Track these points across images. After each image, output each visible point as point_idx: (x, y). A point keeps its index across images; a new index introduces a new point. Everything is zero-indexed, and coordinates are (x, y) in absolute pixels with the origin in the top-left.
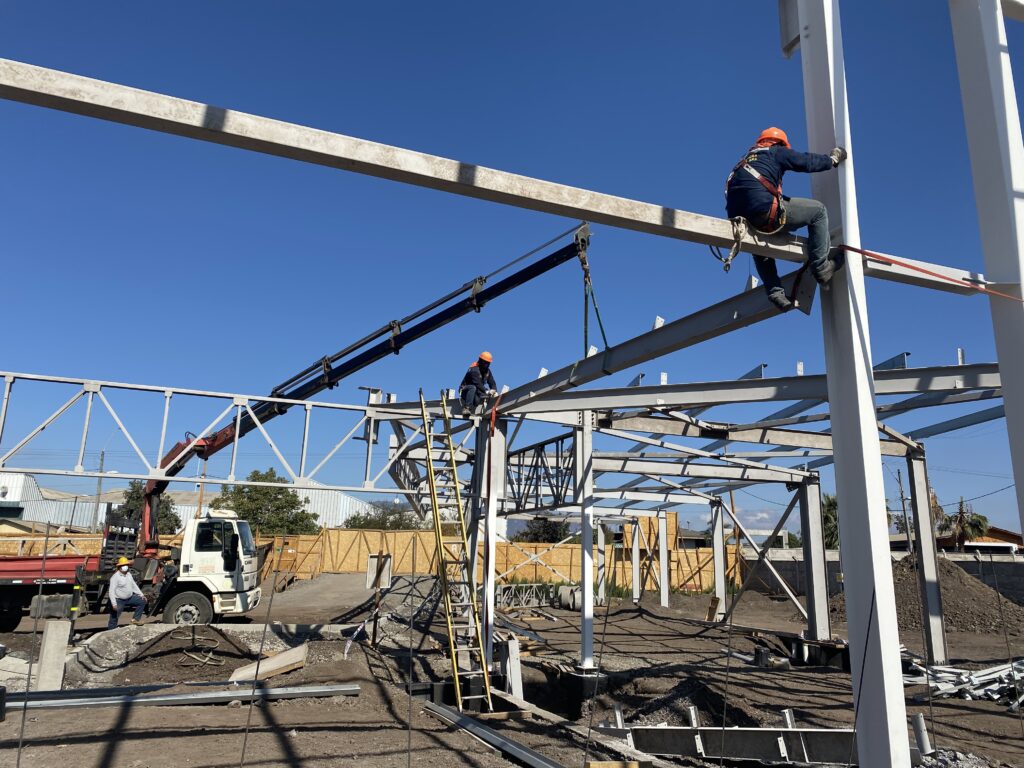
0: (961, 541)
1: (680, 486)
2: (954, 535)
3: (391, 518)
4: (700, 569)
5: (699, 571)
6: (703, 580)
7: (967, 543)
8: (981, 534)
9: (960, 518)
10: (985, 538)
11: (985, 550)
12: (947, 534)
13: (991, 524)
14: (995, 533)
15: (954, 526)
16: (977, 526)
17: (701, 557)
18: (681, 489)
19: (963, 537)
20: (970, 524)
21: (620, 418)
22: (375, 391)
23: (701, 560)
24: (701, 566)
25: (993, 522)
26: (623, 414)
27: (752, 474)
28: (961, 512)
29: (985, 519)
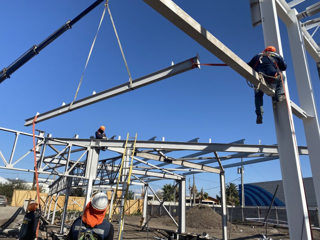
0: (201, 200)
1: (139, 179)
2: (199, 198)
3: (16, 185)
4: (130, 207)
5: (129, 208)
6: (131, 210)
7: (203, 201)
8: (206, 198)
9: (201, 193)
10: (207, 199)
11: (206, 203)
12: (198, 198)
13: (209, 195)
14: (210, 198)
15: (200, 196)
16: (206, 196)
17: (131, 203)
18: (139, 180)
19: (202, 199)
20: (204, 195)
21: (140, 152)
22: (42, 132)
23: (130, 204)
24: (130, 206)
25: (210, 195)
26: (142, 151)
27: (166, 176)
28: (202, 192)
29: (208, 194)
